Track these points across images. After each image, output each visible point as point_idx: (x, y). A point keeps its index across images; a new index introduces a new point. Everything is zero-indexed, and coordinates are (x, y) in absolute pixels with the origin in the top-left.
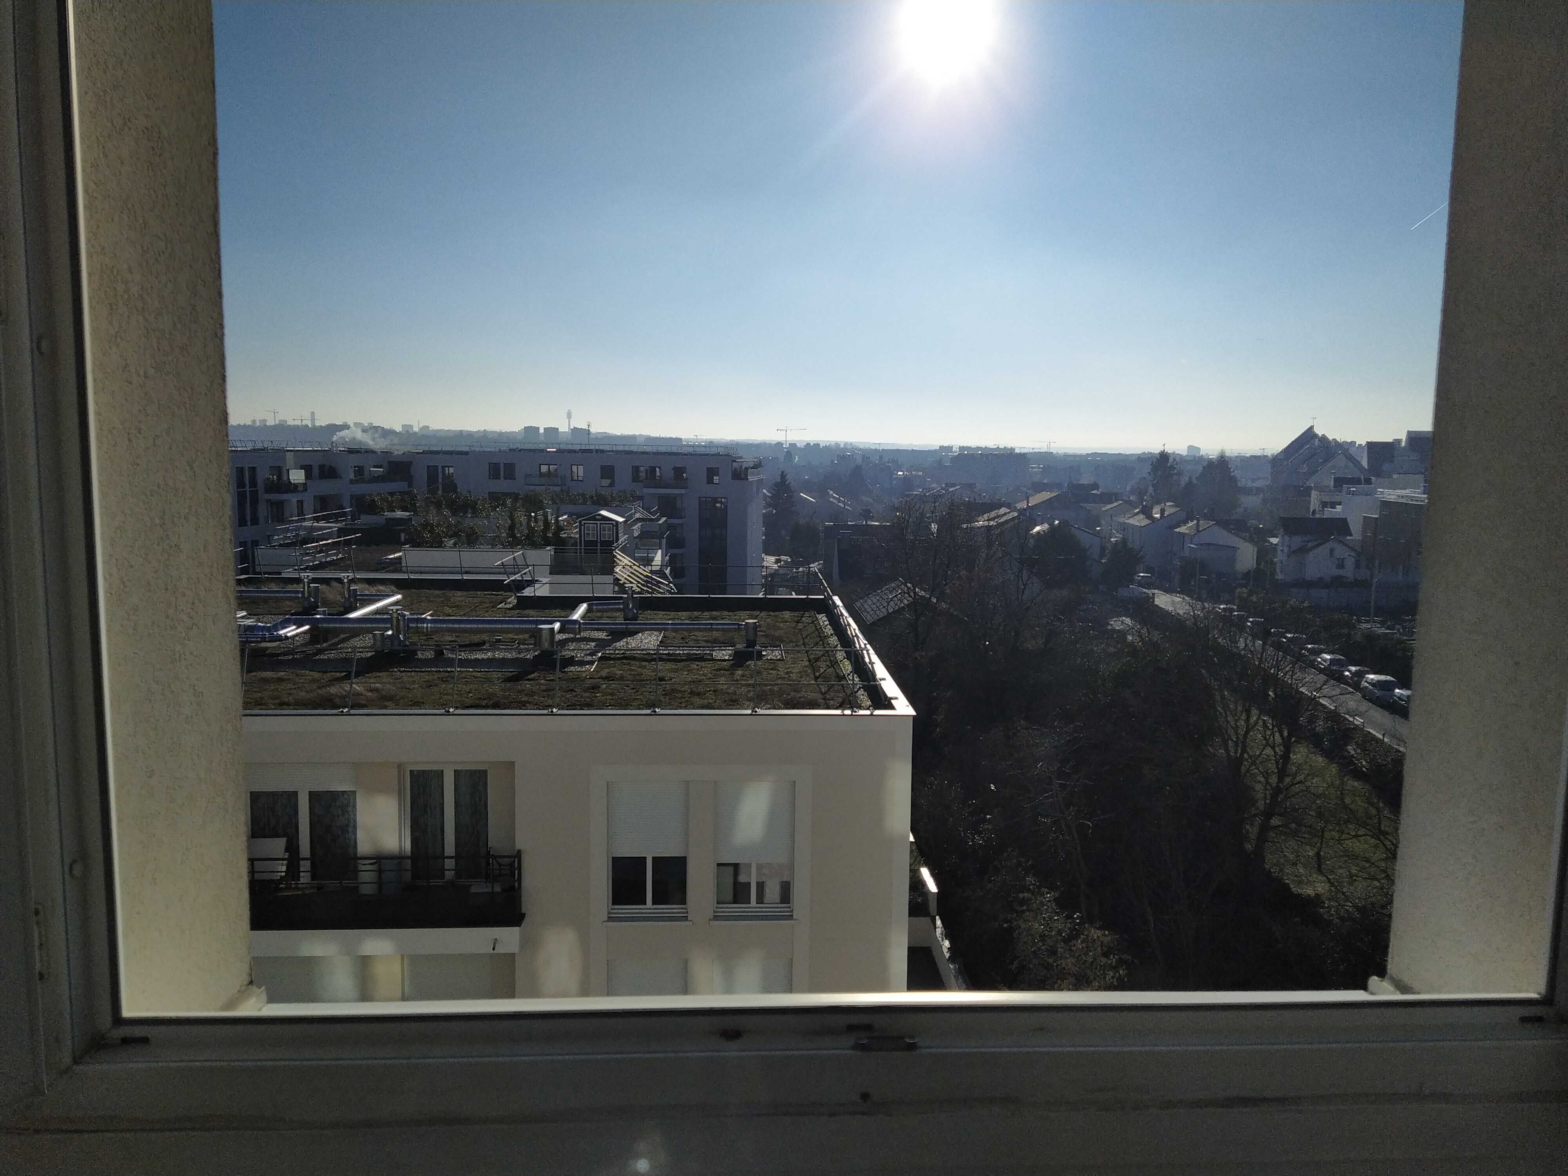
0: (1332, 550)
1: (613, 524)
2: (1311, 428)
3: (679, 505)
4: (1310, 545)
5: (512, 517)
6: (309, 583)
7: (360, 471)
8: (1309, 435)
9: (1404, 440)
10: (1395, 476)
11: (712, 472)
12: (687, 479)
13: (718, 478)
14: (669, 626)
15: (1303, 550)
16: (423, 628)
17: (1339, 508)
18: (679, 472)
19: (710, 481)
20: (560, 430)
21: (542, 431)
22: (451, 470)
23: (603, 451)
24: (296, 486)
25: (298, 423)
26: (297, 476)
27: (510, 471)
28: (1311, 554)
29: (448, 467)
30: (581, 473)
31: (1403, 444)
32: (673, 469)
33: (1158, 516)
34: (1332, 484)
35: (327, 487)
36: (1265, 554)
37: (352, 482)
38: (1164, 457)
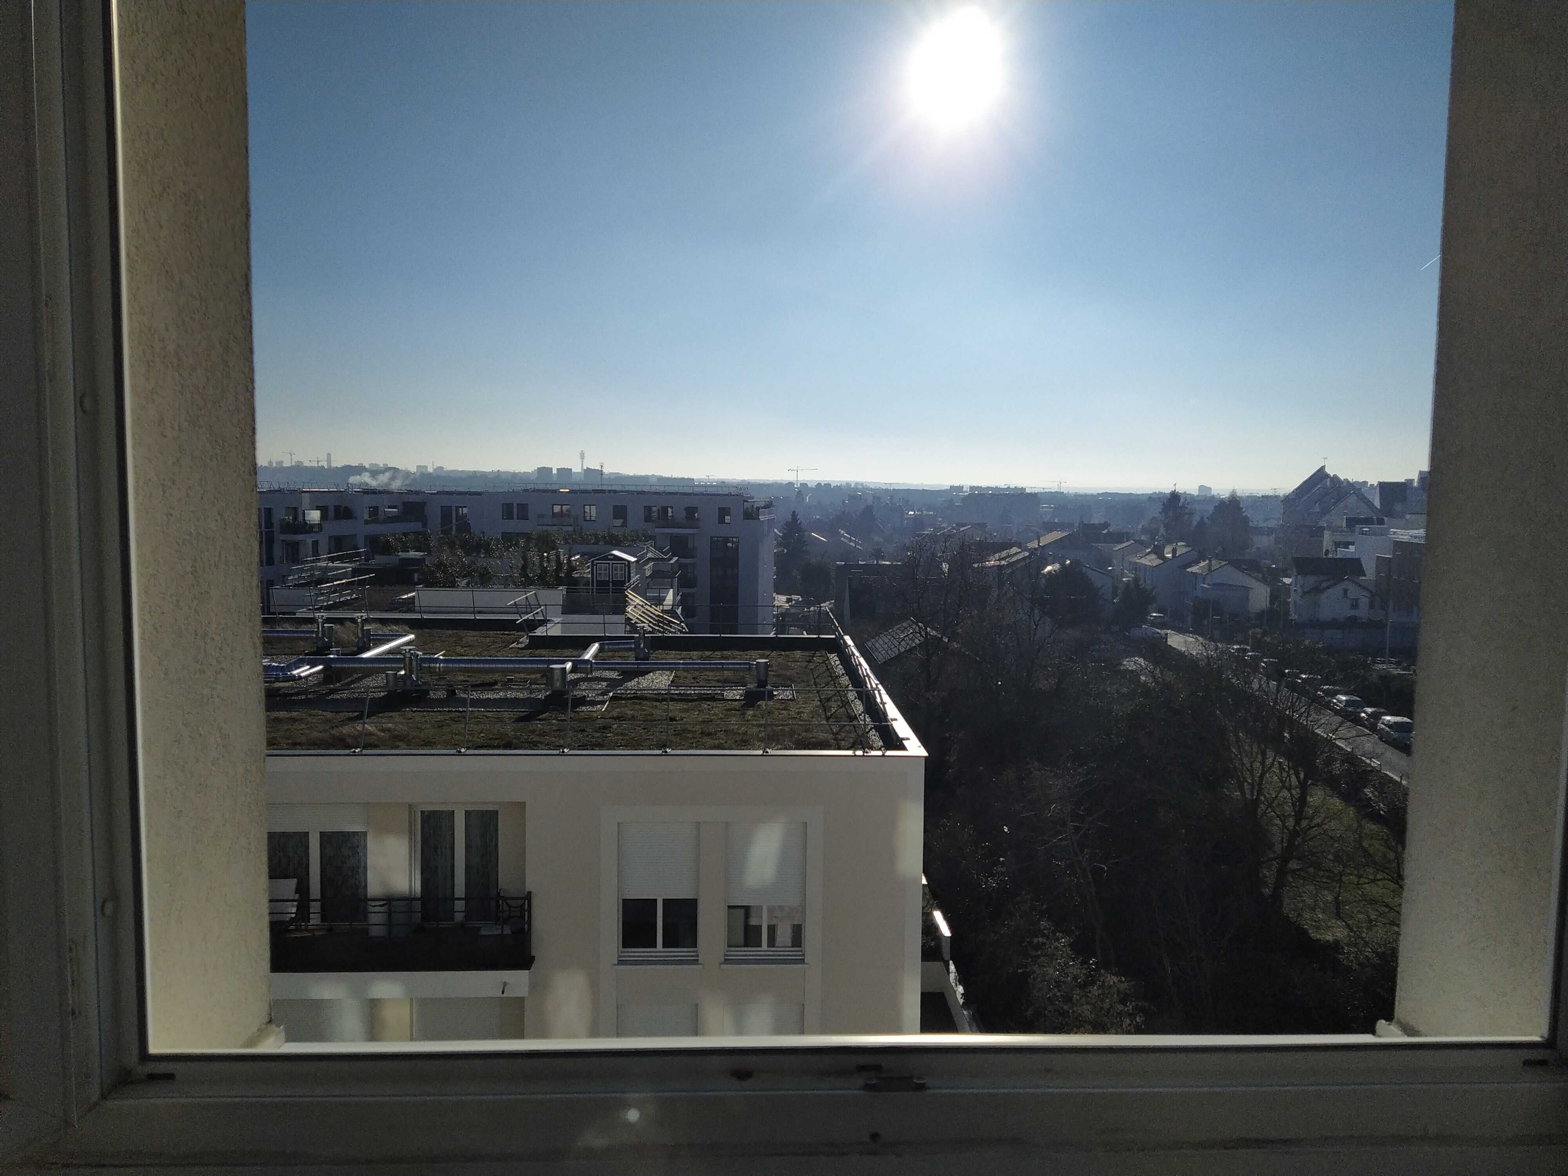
0: (1345, 591)
1: (624, 564)
2: (1323, 468)
3: (690, 545)
4: (1324, 585)
5: (525, 558)
6: (323, 623)
7: (374, 511)
8: (1320, 475)
9: (1416, 480)
10: (1408, 516)
11: (723, 512)
12: (698, 519)
13: (729, 517)
14: (681, 666)
15: (1317, 590)
16: (436, 667)
17: (1352, 548)
18: (691, 511)
19: (722, 521)
20: (573, 470)
21: (555, 471)
22: (465, 511)
23: (615, 491)
24: (312, 526)
25: (315, 464)
26: (314, 516)
27: (523, 509)
28: (1326, 594)
29: (462, 507)
30: (594, 513)
31: (1415, 484)
32: (685, 509)
33: (1169, 555)
34: (1344, 525)
35: (342, 528)
36: (1278, 594)
37: (367, 522)
38: (1174, 497)
